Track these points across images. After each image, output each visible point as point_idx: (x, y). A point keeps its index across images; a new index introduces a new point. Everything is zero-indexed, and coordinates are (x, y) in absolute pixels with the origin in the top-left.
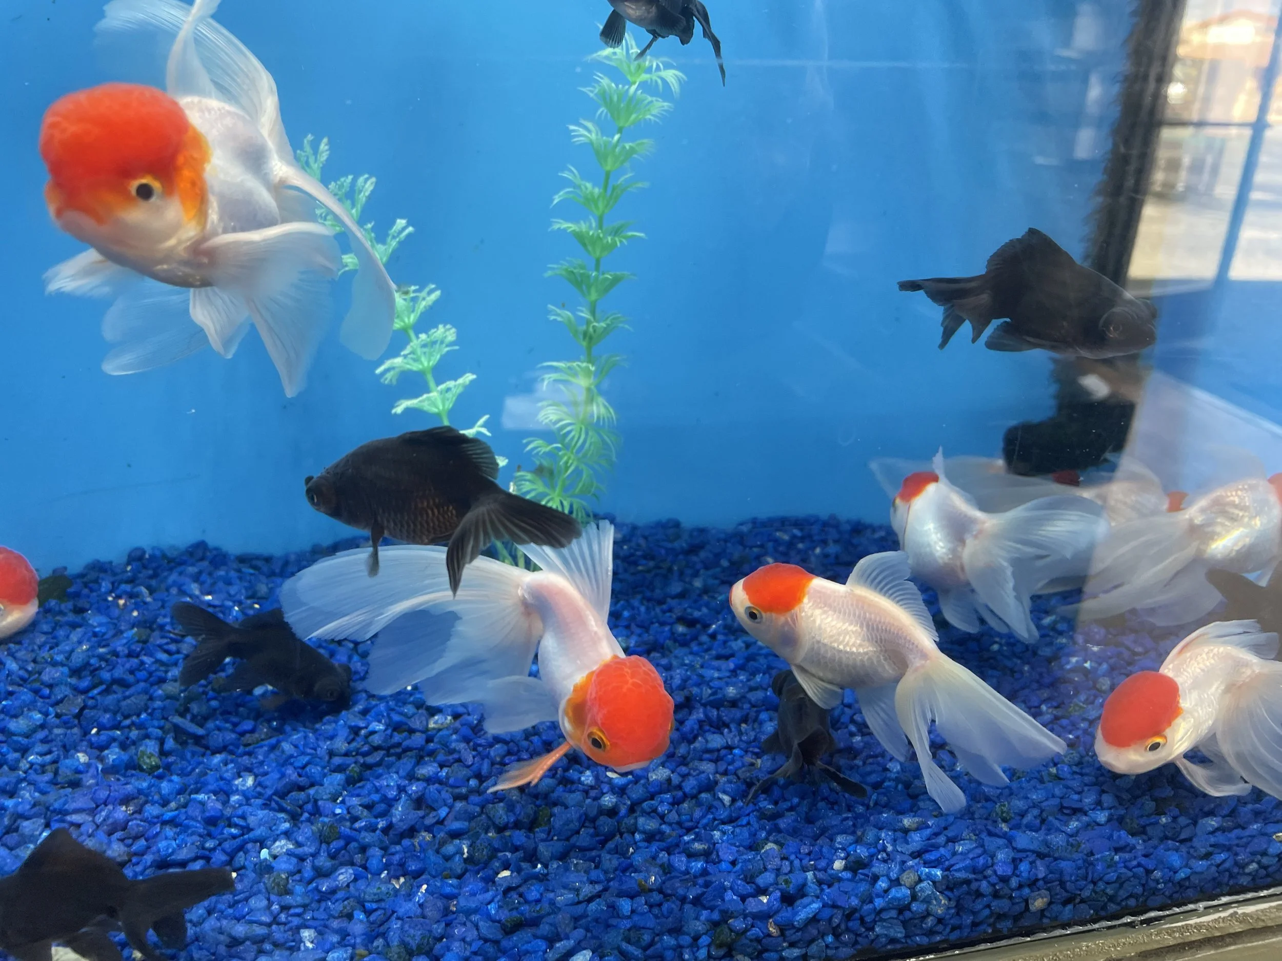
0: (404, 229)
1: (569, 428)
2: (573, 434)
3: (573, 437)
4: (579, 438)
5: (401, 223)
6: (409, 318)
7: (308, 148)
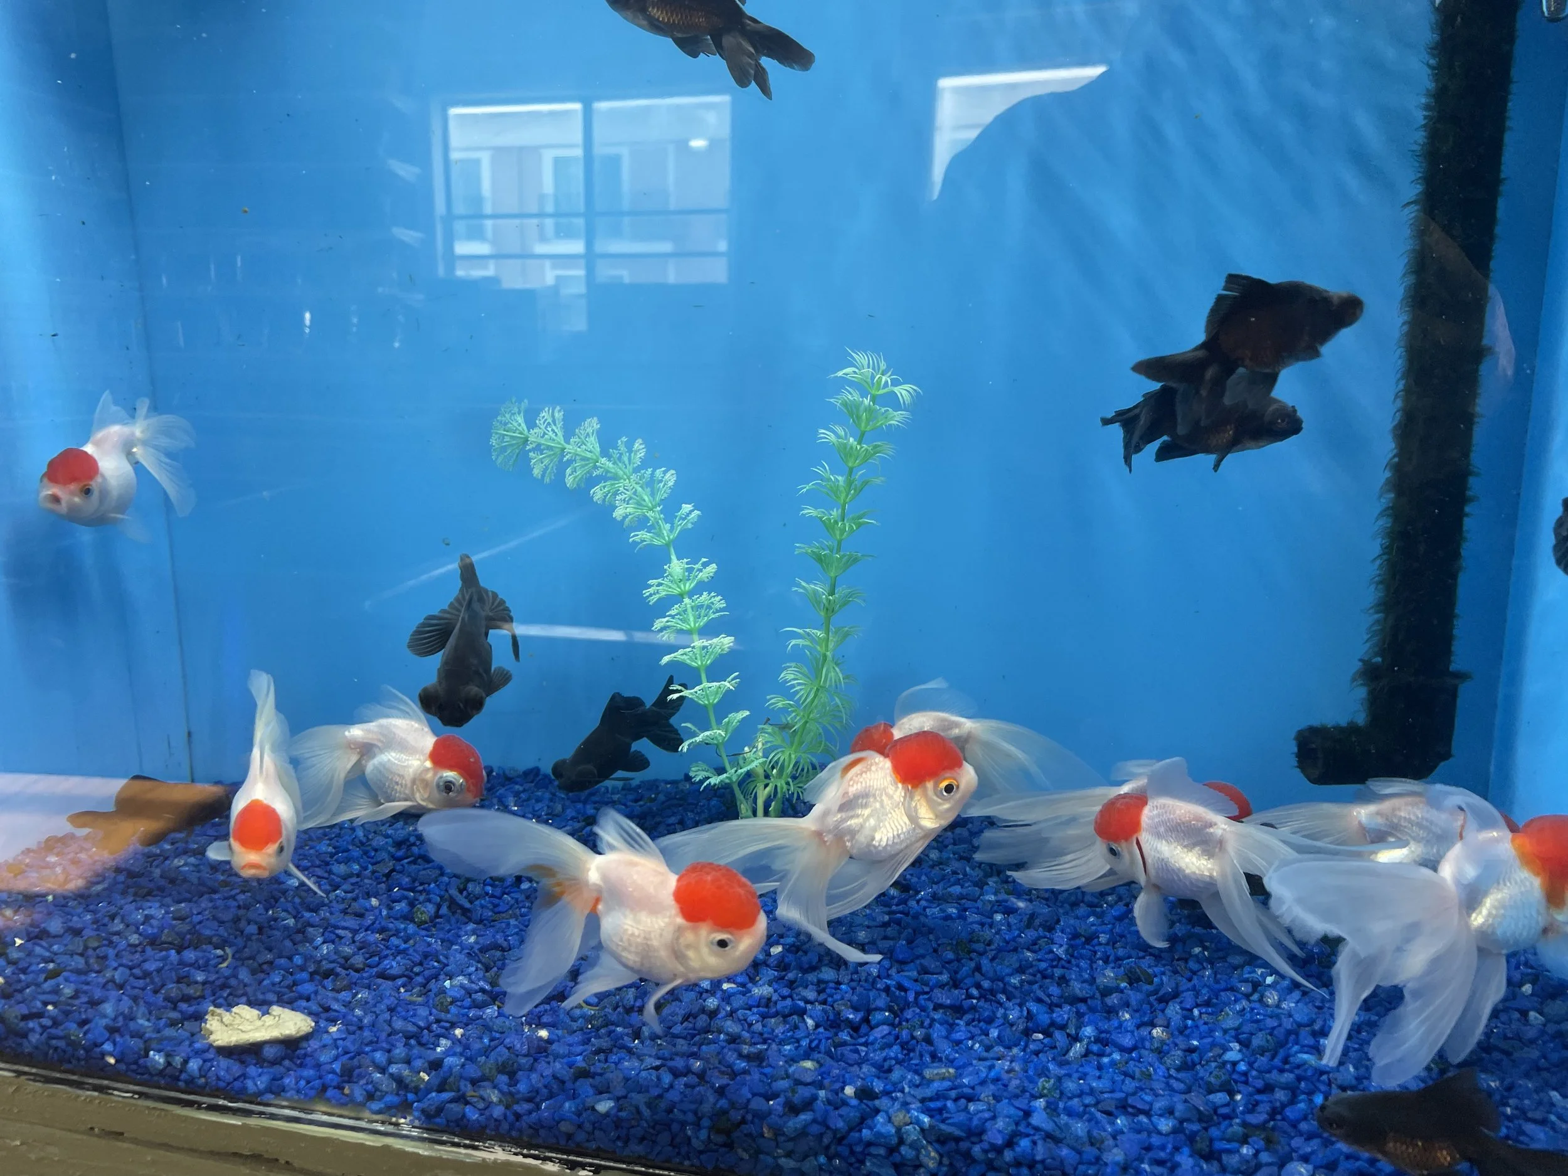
0: (691, 512)
1: (798, 688)
2: (802, 692)
3: (801, 697)
4: (807, 696)
5: (687, 508)
6: (685, 586)
7: (623, 449)
